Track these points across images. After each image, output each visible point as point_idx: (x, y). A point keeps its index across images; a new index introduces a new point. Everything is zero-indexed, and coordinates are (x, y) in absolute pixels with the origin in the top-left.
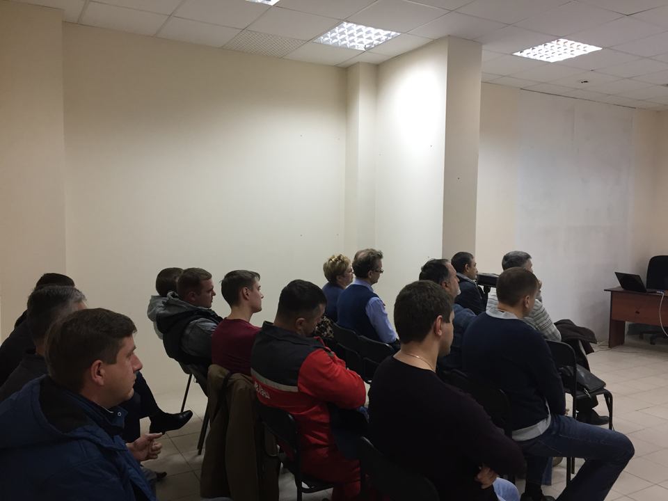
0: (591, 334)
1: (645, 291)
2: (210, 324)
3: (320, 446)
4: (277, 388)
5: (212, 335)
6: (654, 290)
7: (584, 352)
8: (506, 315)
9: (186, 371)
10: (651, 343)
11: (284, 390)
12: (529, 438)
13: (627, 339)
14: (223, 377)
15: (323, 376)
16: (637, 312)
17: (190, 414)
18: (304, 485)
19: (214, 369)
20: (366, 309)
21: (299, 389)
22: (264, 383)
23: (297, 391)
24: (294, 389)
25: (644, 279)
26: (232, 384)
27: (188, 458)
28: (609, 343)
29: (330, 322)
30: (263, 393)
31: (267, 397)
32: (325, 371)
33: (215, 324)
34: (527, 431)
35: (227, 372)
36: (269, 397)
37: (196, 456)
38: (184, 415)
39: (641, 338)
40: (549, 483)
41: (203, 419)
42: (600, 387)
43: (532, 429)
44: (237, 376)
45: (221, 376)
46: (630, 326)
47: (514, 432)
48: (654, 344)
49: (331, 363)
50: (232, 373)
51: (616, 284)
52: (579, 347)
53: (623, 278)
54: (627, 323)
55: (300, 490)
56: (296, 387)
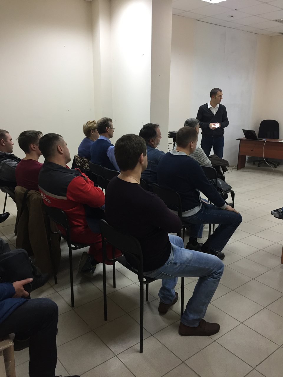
0: (227, 162)
1: (257, 139)
2: (14, 162)
3: (80, 226)
4: (54, 197)
5: (15, 169)
6: (261, 139)
7: (222, 172)
8: (180, 153)
9: (4, 191)
10: (258, 166)
11: (58, 198)
12: (190, 215)
13: (247, 165)
14: (24, 193)
15: (81, 191)
16: (252, 151)
17: (8, 214)
18: (73, 246)
19: (18, 189)
20: (107, 153)
21: (67, 198)
22: (47, 194)
23: (66, 199)
24: (65, 198)
25: (257, 133)
26: (30, 196)
27: (9, 238)
28: (237, 167)
29: (87, 161)
30: (47, 200)
31: (49, 202)
32: (82, 188)
33: (17, 163)
34: (189, 212)
35: (25, 190)
36: (50, 202)
37: (14, 236)
38: (5, 215)
39: (254, 164)
40: (201, 237)
41: (16, 217)
42: (229, 189)
43: (192, 210)
44: (32, 192)
45: (23, 192)
46: (249, 158)
47: (182, 213)
48: (260, 167)
49: (86, 183)
50: (29, 190)
51: (243, 136)
52: (220, 169)
53: (246, 132)
54: (247, 157)
55: (71, 249)
56: (66, 197)
